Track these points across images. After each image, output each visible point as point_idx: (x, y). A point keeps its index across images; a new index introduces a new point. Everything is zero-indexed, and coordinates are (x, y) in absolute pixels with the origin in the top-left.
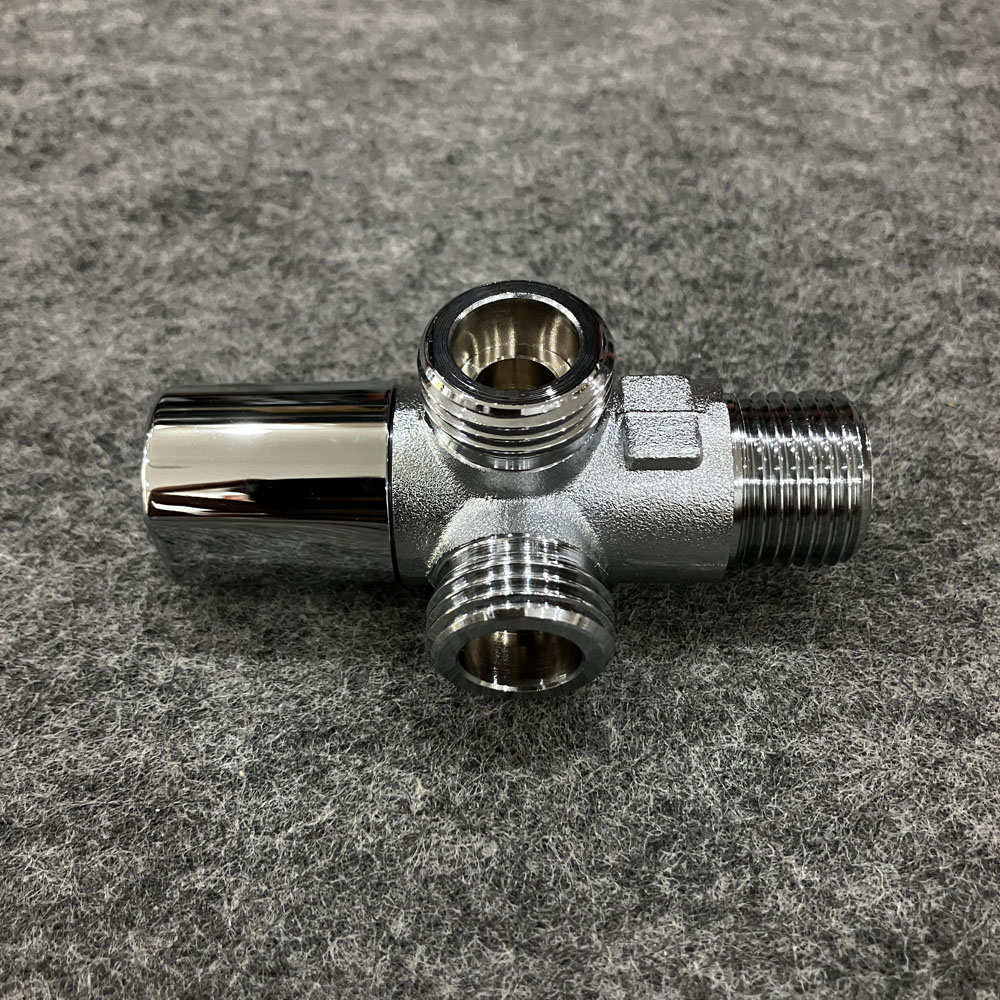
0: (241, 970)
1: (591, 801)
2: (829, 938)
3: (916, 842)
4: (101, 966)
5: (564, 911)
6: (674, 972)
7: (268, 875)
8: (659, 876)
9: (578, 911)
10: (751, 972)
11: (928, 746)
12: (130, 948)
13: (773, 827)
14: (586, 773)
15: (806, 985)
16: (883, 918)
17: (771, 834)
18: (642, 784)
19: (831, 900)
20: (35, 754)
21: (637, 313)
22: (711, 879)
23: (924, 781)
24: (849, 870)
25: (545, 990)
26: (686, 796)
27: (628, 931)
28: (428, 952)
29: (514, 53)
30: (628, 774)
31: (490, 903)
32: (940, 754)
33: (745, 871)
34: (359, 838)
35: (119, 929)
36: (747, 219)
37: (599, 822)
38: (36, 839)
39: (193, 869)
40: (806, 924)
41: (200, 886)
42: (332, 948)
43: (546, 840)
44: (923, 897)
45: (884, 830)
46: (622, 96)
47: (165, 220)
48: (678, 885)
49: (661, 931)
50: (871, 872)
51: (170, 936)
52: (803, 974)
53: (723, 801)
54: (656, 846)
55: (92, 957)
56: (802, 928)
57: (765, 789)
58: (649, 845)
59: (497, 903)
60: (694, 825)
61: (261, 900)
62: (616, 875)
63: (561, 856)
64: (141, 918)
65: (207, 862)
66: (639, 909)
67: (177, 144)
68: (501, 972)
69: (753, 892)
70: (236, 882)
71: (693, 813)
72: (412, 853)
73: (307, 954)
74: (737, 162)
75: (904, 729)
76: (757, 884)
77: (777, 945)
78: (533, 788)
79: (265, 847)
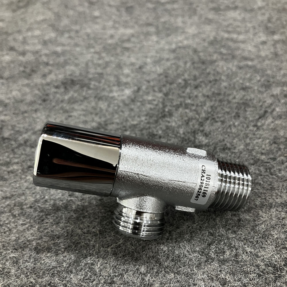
0: (102, 283)
1: (191, 234)
2: (258, 266)
3: (279, 240)
4: (65, 284)
5: (186, 263)
6: (217, 277)
7: (107, 258)
8: (211, 252)
9: (190, 263)
10: (237, 276)
11: (280, 214)
12: (72, 279)
13: (240, 238)
14: (189, 227)
15: (252, 279)
16: (271, 260)
17: (240, 240)
18: (204, 229)
19: (257, 256)
20: (42, 229)
21: (193, 105)
22: (224, 252)
23: (280, 223)
24: (262, 248)
25: (183, 284)
26: (216, 231)
27: (204, 267)
28: (151, 276)
29: (154, 38)
30: (200, 226)
31: (166, 262)
32: (283, 216)
33: (233, 250)
34: (130, 247)
35: (69, 274)
36: (220, 79)
37: (194, 239)
38: (45, 251)
39: (87, 257)
40: (251, 263)
41: (89, 262)
42: (125, 276)
43: (180, 245)
44: (282, 254)
45: (270, 237)
46: (184, 48)
47: (65, 88)
48: (216, 254)
49: (212, 267)
50: (267, 248)
51: (82, 275)
52: (252, 276)
53: (226, 232)
54: (209, 245)
55: (62, 281)
56: (250, 264)
57: (237, 228)
58: (207, 244)
59: (168, 262)
60: (219, 239)
61: (105, 265)
62: (199, 253)
63: (184, 249)
64: (74, 271)
65: (90, 256)
66: (206, 261)
67: (67, 67)
68: (171, 280)
69: (236, 255)
70: (98, 260)
71: (219, 236)
72: (144, 251)
73: (119, 278)
74: (217, 63)
75: (273, 210)
76: (237, 253)
77: (244, 269)
78: (175, 232)
79: (105, 251)
